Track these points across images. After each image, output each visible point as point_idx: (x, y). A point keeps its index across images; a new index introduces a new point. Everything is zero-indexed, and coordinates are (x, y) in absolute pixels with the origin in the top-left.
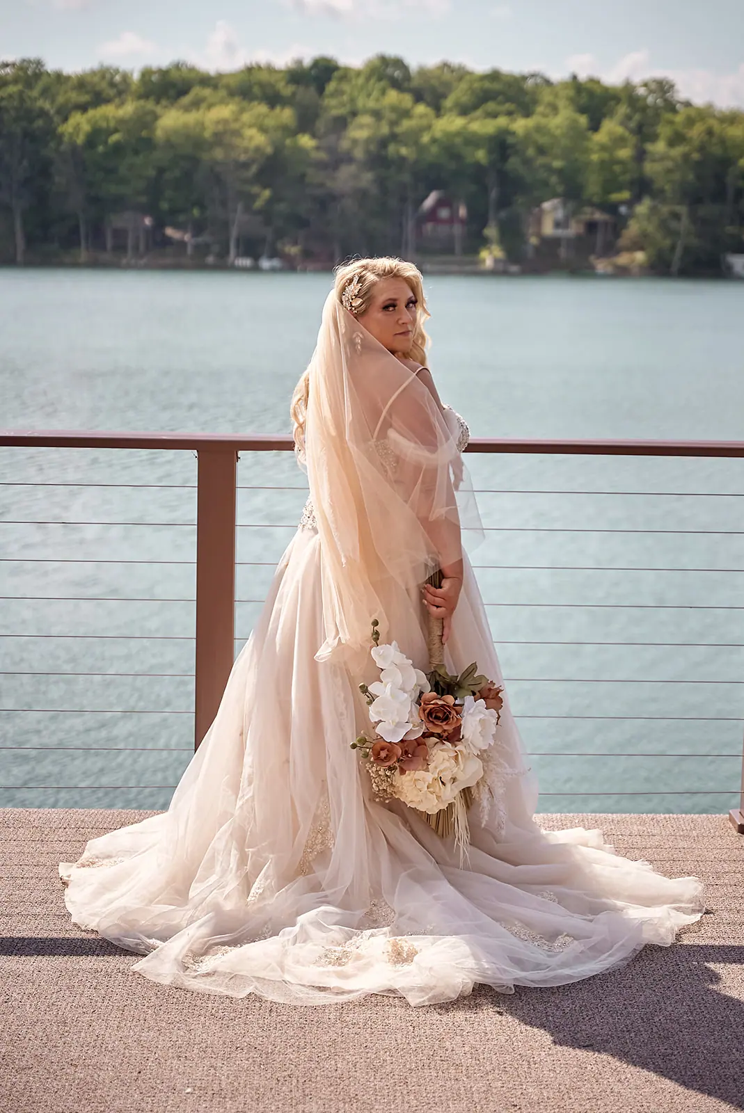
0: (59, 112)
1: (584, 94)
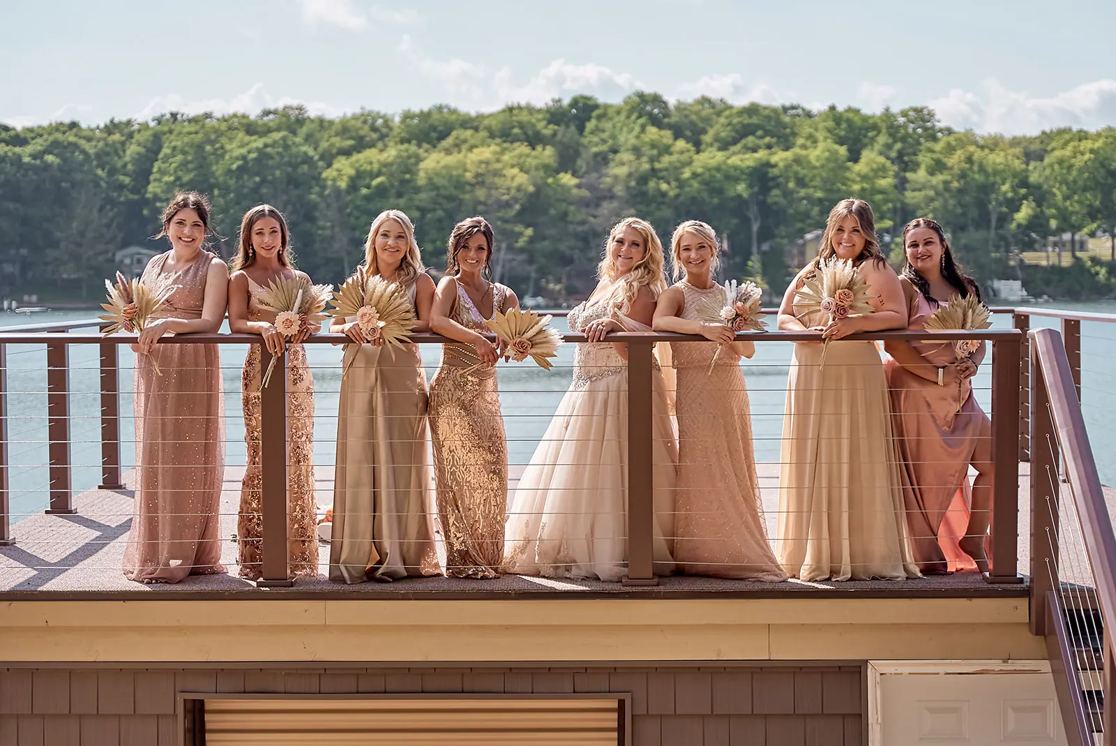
0: (322, 158)
1: (844, 126)
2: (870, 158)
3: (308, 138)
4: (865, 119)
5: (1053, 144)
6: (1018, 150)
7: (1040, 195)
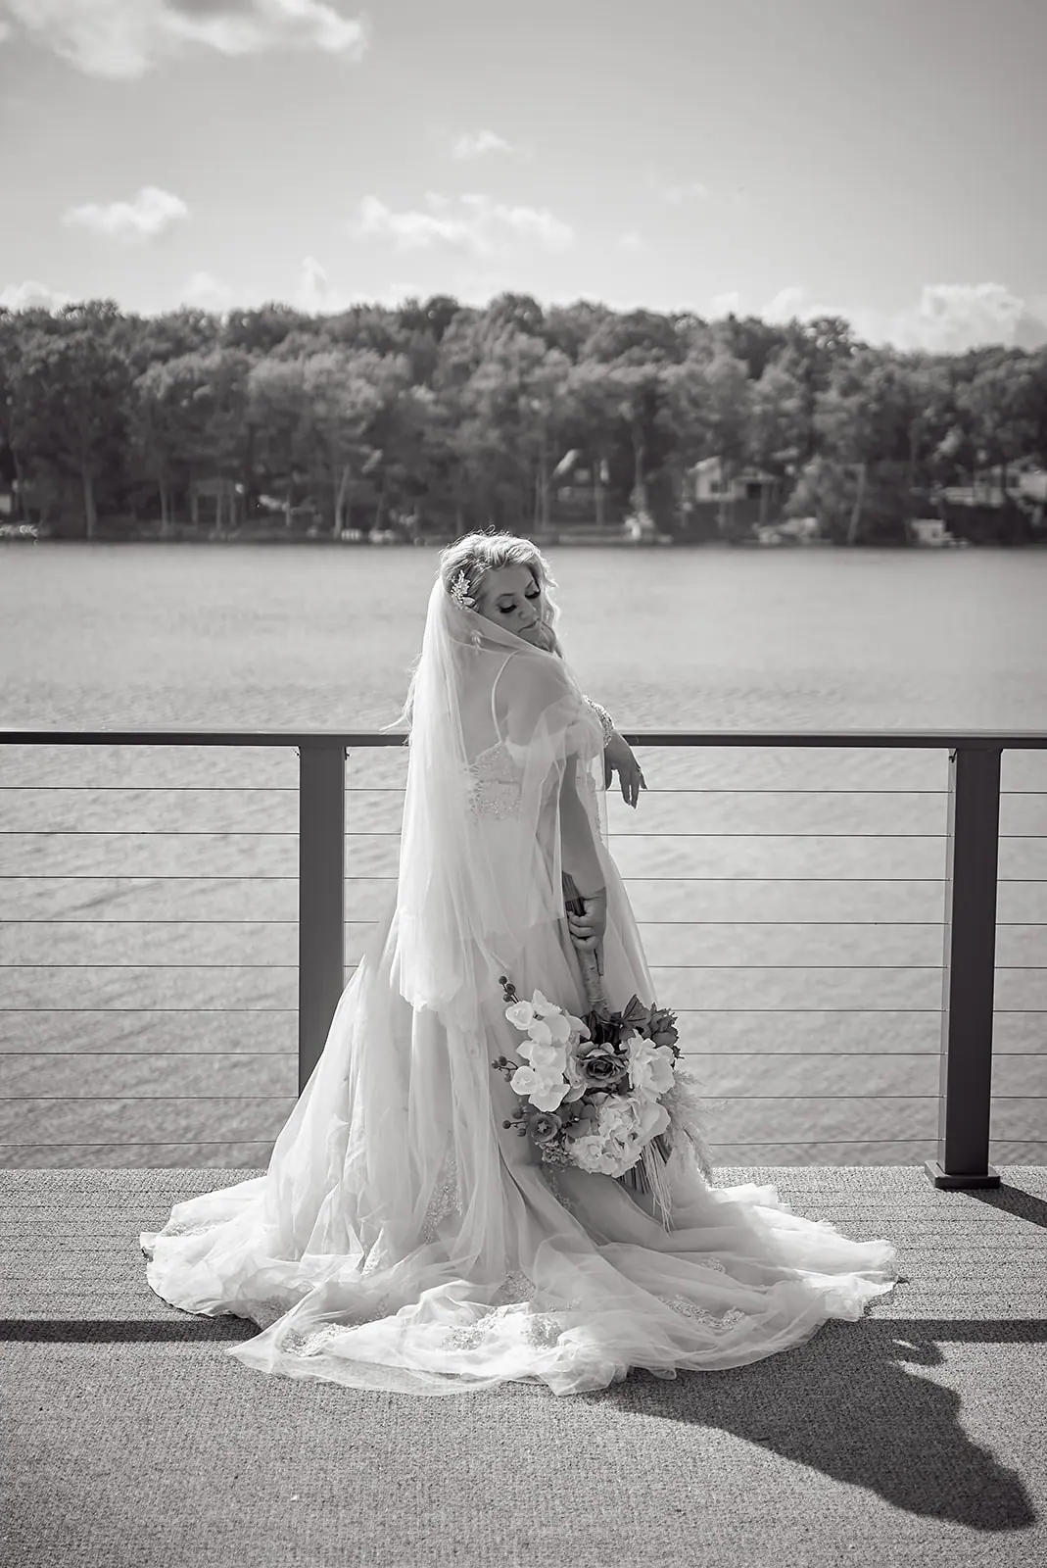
0: (134, 363)
1: (743, 337)
2: (775, 374)
3: (119, 339)
4: (769, 331)
6: (942, 370)
7: (967, 422)
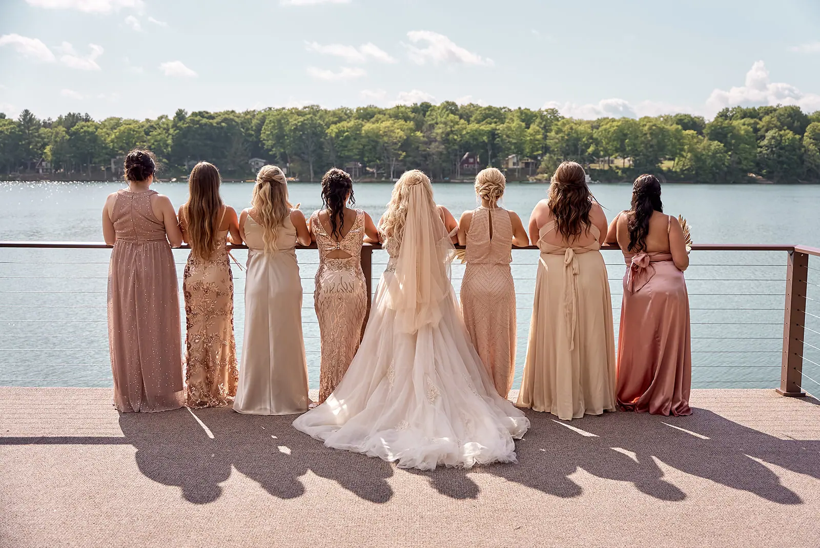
1: (524, 115)
2: (534, 127)
3: (321, 117)
4: (532, 113)
5: (602, 123)
6: (589, 125)
7: (597, 142)
